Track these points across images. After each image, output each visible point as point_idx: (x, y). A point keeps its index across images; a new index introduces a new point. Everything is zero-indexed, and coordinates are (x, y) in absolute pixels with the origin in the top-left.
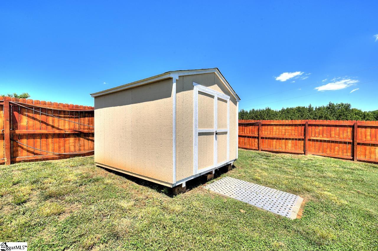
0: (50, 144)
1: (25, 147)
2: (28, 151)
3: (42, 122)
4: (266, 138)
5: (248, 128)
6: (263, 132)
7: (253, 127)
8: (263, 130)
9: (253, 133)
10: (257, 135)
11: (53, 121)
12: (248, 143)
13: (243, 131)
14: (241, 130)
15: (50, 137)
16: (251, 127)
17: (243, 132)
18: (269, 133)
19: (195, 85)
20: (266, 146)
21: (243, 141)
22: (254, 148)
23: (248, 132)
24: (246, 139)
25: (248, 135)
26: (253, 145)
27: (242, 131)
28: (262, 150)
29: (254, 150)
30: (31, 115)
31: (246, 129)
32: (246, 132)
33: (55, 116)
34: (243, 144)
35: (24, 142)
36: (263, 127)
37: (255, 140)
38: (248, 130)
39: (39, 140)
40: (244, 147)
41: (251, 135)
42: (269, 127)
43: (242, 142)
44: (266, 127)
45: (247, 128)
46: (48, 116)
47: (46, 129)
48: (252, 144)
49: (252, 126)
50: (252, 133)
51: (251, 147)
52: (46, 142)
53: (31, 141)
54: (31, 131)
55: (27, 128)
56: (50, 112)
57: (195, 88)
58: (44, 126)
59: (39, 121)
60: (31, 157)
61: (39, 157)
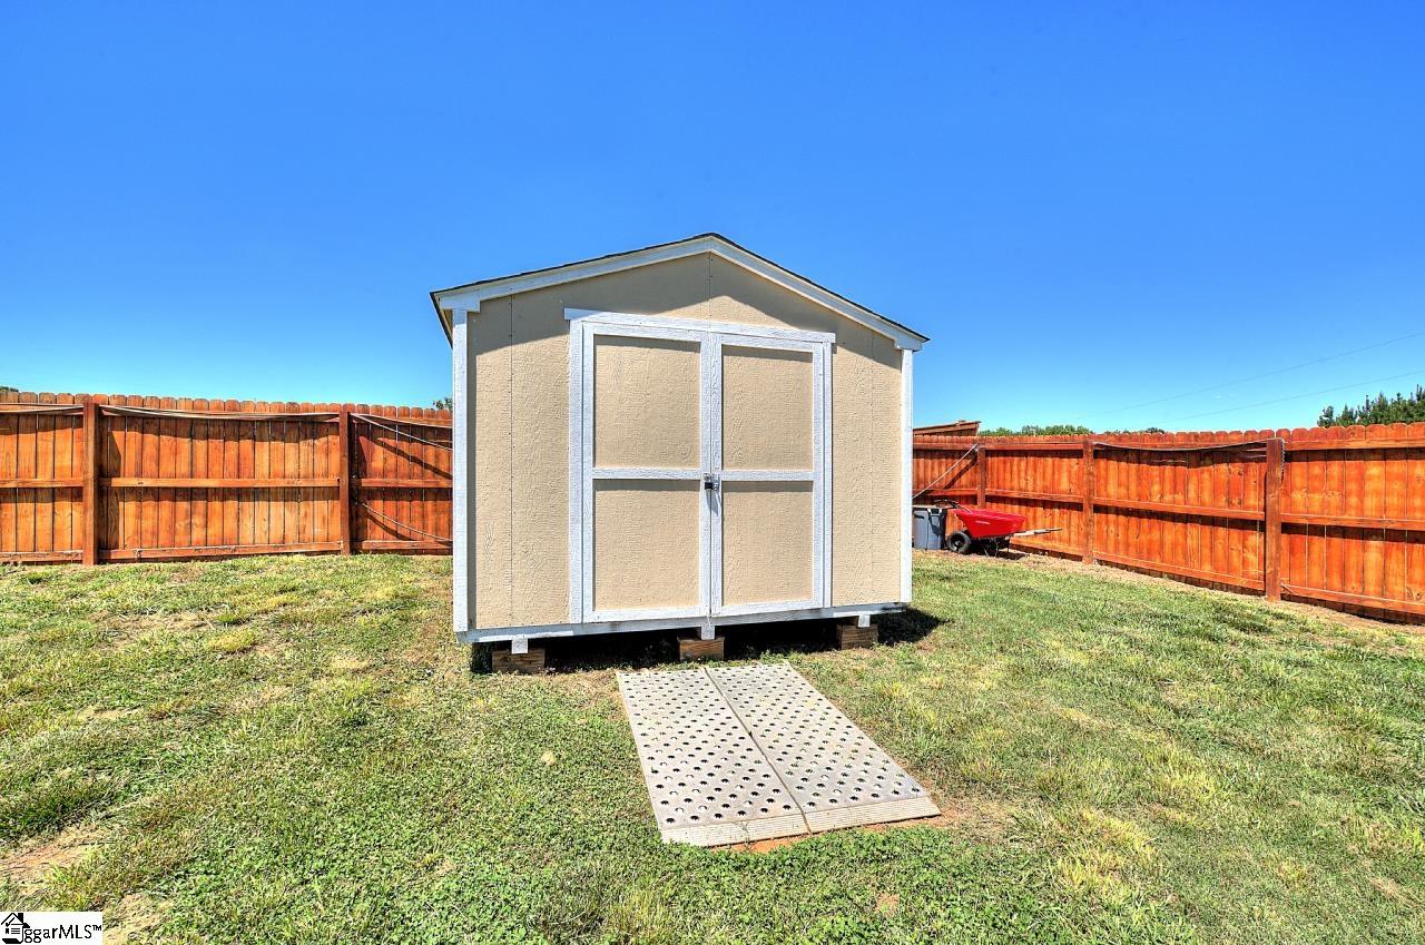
0: (430, 513)
1: (380, 519)
2: (386, 529)
3: (414, 459)
4: (1316, 530)
5: (1206, 475)
6: (1298, 496)
7: (1237, 467)
8: (1298, 481)
9: (1235, 501)
10: (1258, 515)
11: (437, 456)
12: (1206, 552)
13: (1179, 487)
14: (1168, 486)
15: (431, 495)
16: (1224, 467)
17: (1179, 497)
18: (1335, 499)
19: (575, 318)
20: (1316, 574)
21: (1181, 538)
22: (1242, 582)
23: (1206, 497)
24: (1194, 531)
25: (1207, 511)
26: (1236, 561)
27: (1175, 491)
28: (1288, 597)
29: (1243, 591)
30: (391, 442)
31: (1194, 480)
32: (1192, 494)
33: (440, 444)
34: (1180, 559)
35: (377, 507)
36: (1298, 468)
37: (1245, 539)
38: (1207, 484)
39: (406, 503)
40: (1181, 570)
41: (1222, 509)
42: (1335, 467)
43: (1175, 545)
44: (1316, 468)
45: (1202, 472)
46: (426, 444)
47: (422, 476)
48: (1228, 558)
49: (1232, 461)
50: (1230, 503)
51: (1223, 577)
52: (420, 510)
53: (391, 504)
54: (391, 481)
55: (384, 474)
56: (430, 434)
57: (575, 326)
58: (417, 469)
59: (407, 457)
60: (392, 542)
61: (406, 545)
